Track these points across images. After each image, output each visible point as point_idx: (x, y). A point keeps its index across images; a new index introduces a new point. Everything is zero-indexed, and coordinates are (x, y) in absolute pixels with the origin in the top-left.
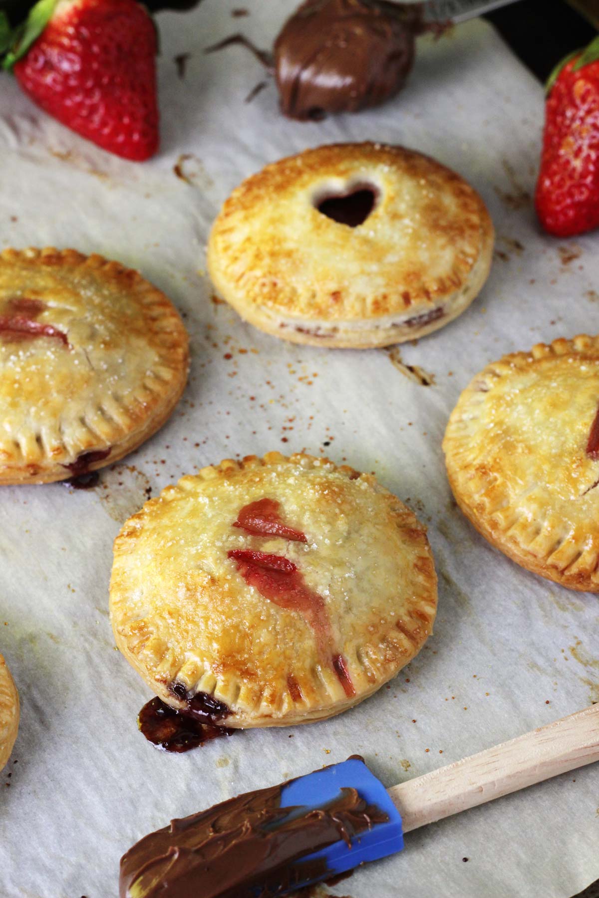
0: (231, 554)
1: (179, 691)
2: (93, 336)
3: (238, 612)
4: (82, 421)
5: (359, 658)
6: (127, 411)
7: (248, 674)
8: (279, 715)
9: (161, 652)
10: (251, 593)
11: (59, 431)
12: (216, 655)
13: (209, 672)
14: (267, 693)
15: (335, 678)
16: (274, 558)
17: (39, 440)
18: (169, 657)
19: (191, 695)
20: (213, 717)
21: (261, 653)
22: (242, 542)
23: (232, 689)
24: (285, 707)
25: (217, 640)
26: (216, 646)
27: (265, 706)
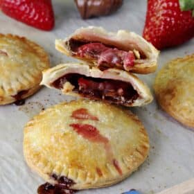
0: (71, 125)
1: (54, 176)
2: (16, 53)
3: (75, 145)
4: (17, 80)
5: (123, 161)
6: (33, 76)
7: (80, 167)
8: (93, 183)
9: (46, 163)
10: (80, 137)
11: (9, 84)
12: (68, 161)
13: (65, 168)
14: (89, 174)
15: (114, 168)
16: (88, 126)
17: (2, 88)
18: (49, 164)
19: (58, 178)
20: (68, 185)
21: (85, 159)
22: (75, 121)
23: (75, 174)
24: (96, 179)
25: (68, 156)
26: (67, 158)
27: (88, 180)
